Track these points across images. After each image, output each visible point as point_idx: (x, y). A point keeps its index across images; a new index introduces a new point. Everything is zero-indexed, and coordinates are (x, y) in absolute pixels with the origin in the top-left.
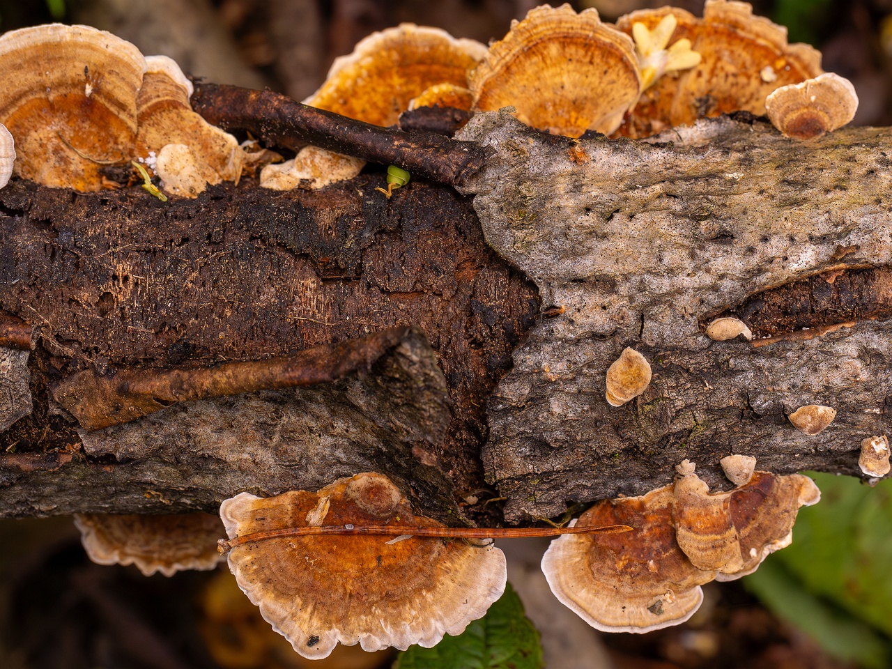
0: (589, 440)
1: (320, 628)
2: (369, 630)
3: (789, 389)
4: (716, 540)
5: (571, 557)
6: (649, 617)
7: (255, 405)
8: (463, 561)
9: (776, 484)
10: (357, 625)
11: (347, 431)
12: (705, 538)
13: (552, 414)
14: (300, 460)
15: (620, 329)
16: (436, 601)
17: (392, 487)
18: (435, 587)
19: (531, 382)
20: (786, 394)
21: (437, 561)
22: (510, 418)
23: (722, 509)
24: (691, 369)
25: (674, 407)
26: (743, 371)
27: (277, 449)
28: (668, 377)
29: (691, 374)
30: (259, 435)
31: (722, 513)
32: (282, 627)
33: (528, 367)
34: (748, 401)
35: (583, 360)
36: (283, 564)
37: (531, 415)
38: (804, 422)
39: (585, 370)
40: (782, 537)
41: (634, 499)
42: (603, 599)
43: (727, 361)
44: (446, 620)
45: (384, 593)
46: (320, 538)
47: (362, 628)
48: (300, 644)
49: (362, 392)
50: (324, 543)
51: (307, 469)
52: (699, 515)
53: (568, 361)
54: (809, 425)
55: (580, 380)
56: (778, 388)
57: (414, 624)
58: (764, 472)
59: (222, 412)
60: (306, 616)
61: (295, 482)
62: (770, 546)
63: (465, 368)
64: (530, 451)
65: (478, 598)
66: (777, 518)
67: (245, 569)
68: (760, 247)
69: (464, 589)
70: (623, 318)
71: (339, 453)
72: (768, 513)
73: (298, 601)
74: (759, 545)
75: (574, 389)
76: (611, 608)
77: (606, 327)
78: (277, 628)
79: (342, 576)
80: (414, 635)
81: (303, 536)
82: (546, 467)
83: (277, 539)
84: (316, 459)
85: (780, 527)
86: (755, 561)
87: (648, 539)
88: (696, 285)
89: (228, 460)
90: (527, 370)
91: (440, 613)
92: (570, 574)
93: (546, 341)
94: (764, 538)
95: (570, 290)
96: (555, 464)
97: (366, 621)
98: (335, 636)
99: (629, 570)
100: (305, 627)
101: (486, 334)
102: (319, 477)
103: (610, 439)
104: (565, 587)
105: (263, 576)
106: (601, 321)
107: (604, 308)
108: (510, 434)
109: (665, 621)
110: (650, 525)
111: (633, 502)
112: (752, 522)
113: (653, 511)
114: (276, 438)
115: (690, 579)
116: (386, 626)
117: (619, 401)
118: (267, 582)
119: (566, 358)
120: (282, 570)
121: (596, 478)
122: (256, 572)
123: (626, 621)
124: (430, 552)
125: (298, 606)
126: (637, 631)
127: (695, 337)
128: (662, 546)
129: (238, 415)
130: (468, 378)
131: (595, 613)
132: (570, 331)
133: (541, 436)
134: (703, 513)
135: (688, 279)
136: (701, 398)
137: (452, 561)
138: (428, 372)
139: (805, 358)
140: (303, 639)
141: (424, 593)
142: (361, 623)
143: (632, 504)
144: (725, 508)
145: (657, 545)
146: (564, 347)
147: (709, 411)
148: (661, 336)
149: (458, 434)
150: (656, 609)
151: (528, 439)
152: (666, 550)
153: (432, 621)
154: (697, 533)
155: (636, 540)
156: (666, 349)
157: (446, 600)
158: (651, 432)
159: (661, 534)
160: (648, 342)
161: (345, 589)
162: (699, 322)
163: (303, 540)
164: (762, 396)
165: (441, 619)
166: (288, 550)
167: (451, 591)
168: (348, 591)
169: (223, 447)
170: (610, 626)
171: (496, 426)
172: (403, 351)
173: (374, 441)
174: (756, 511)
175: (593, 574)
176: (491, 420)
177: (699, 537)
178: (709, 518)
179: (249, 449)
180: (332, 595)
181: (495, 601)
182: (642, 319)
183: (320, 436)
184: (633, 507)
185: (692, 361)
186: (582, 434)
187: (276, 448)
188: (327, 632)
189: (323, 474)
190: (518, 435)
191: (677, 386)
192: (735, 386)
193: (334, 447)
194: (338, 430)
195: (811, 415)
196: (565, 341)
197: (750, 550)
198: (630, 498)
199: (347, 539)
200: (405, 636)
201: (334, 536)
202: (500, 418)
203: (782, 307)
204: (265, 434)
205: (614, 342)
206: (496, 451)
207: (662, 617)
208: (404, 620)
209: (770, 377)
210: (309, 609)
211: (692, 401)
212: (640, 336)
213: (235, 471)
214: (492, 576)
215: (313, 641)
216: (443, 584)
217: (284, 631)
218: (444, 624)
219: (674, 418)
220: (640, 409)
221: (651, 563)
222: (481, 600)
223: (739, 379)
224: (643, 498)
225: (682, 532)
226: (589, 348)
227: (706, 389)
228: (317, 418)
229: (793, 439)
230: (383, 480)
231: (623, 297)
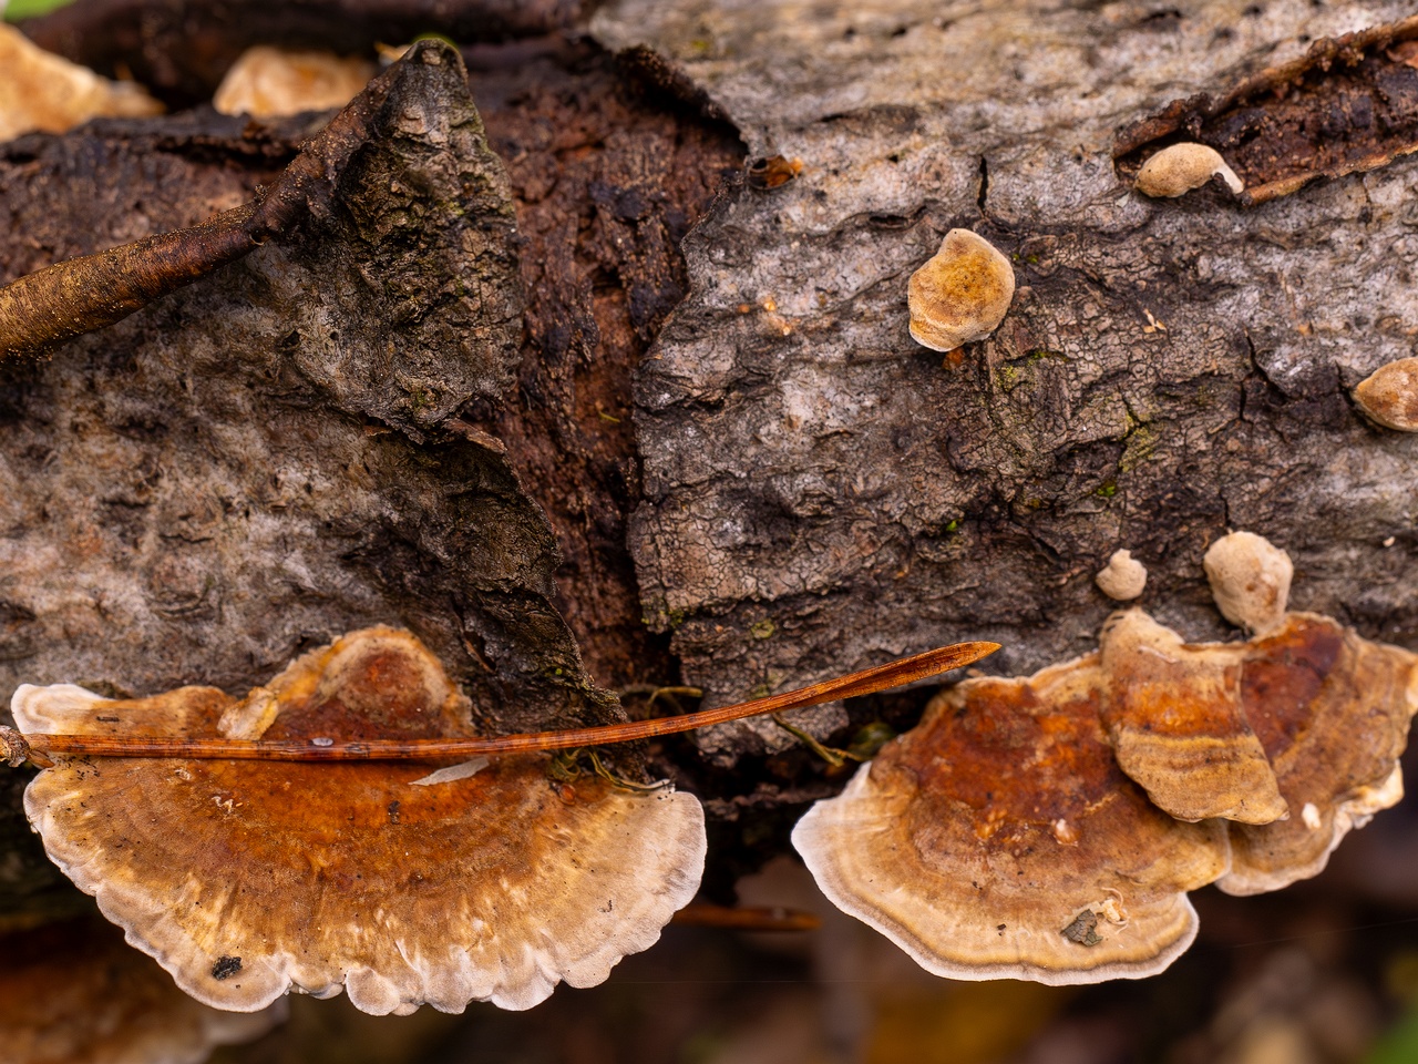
0: (882, 495)
1: (246, 946)
2: (368, 960)
3: (1347, 326)
4: (1213, 747)
5: (864, 824)
6: (1066, 952)
7: (97, 450)
8: (599, 827)
9: (1348, 653)
10: (337, 944)
11: (308, 488)
12: (1186, 743)
13: (791, 424)
14: (206, 591)
15: (935, 201)
16: (535, 907)
17: (423, 657)
18: (532, 872)
19: (733, 340)
20: (1342, 342)
21: (534, 819)
22: (691, 432)
23: (1222, 687)
24: (1109, 280)
25: (1077, 377)
26: (1234, 287)
27: (152, 570)
28: (1057, 302)
29: (1108, 291)
30: (110, 538)
31: (1221, 696)
32: (149, 935)
33: (723, 299)
34: (1253, 355)
35: (853, 287)
36: (158, 807)
37: (740, 428)
38: (1392, 387)
39: (859, 306)
40: (1377, 780)
41: (1009, 683)
42: (948, 911)
43: (1193, 261)
44: (561, 949)
45: (405, 878)
46: (251, 767)
47: (350, 952)
48: (191, 973)
49: (334, 336)
50: (261, 777)
51: (221, 615)
52: (1166, 697)
53: (818, 289)
54: (1406, 393)
55: (852, 331)
56: (1319, 324)
57: (480, 948)
58: (1314, 616)
59: (22, 479)
60: (211, 918)
61: (196, 658)
62: (1349, 806)
63: (579, 314)
64: (746, 531)
65: (639, 897)
66: (1355, 724)
67: (65, 816)
68: (1244, 26)
69: (602, 878)
70: (938, 176)
71: (296, 565)
72: (1336, 712)
73: (194, 885)
74: (1323, 794)
75: (835, 353)
76: (969, 928)
77: (902, 203)
78: (137, 934)
79: (301, 838)
80: (481, 974)
81: (212, 758)
82: (784, 582)
83: (147, 762)
84: (242, 582)
85: (1369, 748)
86: (1318, 840)
87: (1048, 772)
88: (1104, 111)
89: (38, 610)
90: (722, 306)
91: (546, 932)
92: (862, 854)
93: (765, 241)
94: (1335, 779)
95: (815, 138)
96: (805, 572)
97: (361, 938)
98: (282, 965)
99: (1007, 841)
100: (209, 941)
101: (626, 241)
102: (251, 645)
103: (930, 484)
104: (851, 878)
105: (108, 834)
106: (888, 188)
107: (894, 159)
108: (692, 478)
109: (1106, 963)
110: (1050, 741)
111: (1005, 686)
112: (1300, 736)
113: (1056, 709)
114: (150, 540)
115: (1159, 867)
116: (411, 957)
117: (940, 332)
118: (117, 846)
119: (812, 283)
120: (155, 819)
121: (911, 628)
122: (91, 824)
123: (1008, 954)
124: (519, 799)
125: (190, 895)
126: (1036, 976)
127: (1110, 199)
128: (1084, 788)
129: (58, 483)
130: (585, 331)
131: (930, 937)
132: (818, 218)
133: (769, 487)
134: (1176, 693)
135: (1085, 102)
136: (1138, 353)
137: (573, 824)
138: (468, 168)
139: (1377, 249)
140: (203, 960)
141: (505, 884)
142: (347, 941)
143: (1004, 692)
144: (1230, 688)
145: (1071, 785)
146: (806, 257)
147: (1162, 390)
148: (1030, 203)
149: (572, 499)
150: (1082, 931)
151: (736, 495)
152: (1095, 797)
153: (527, 948)
154: (1166, 733)
155: (1019, 775)
156: (1045, 231)
157: (559, 903)
158: (1026, 441)
159: (1080, 761)
160: (1002, 215)
161: (309, 863)
162: (1116, 166)
163: (210, 768)
164: (1285, 349)
165: (547, 944)
166: (173, 782)
167: (571, 885)
168: (317, 869)
169: (28, 574)
170: (970, 965)
171: (659, 453)
172: (408, 127)
173: (372, 505)
174: (1307, 712)
175: (921, 855)
176: (645, 438)
177: (1170, 743)
178: (1191, 701)
179: (86, 579)
180: (277, 874)
181: (680, 907)
182: (983, 169)
183: (247, 514)
184: (1005, 698)
185: (1110, 261)
186: (866, 481)
187: (149, 571)
188: (262, 957)
189: (260, 636)
190: (712, 481)
191: (1079, 324)
192: (1219, 325)
193: (283, 543)
194: (289, 492)
195: (1406, 370)
196: (809, 238)
197: (1301, 808)
198: (998, 680)
199: (319, 773)
200: (458, 976)
201: (287, 766)
202: (666, 433)
203: (1308, 124)
204: (122, 535)
205: (923, 233)
206: (662, 532)
207: (1099, 954)
208: (458, 941)
209: (1299, 300)
210: (220, 902)
211: (1118, 361)
212: (981, 202)
213: (54, 644)
214: (672, 846)
215: (226, 967)
216: (550, 869)
217: (157, 943)
218: (555, 955)
219: (1078, 405)
220: (994, 378)
221: (1061, 827)
222: (647, 901)
223: (1226, 305)
224: (1031, 681)
225: (1128, 738)
226: (864, 253)
227: (1148, 330)
228: (239, 468)
229: (1372, 484)
230: (402, 642)
231: (936, 138)
